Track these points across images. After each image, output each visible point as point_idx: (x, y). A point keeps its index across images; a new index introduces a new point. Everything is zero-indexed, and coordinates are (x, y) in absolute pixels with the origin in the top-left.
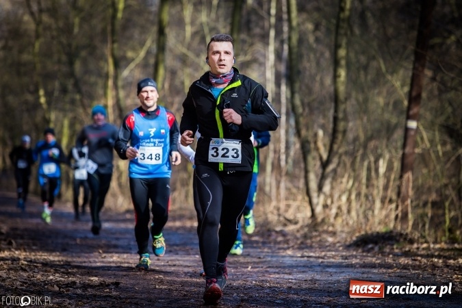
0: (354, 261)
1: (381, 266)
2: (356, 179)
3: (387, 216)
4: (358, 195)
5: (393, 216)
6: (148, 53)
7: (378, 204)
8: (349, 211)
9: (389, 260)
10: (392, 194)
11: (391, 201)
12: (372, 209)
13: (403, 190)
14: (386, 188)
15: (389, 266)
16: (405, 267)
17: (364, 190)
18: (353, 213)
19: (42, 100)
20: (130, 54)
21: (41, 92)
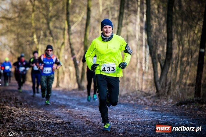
19: (36, 40)
20: (74, 19)
21: (35, 36)
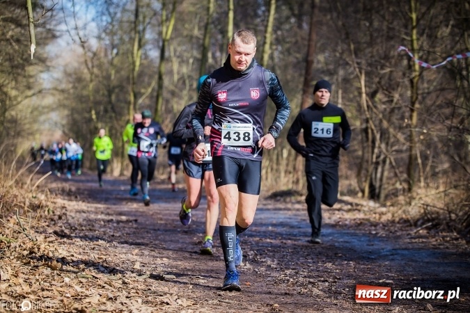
0: (270, 207)
1: (285, 209)
2: (271, 160)
3: (288, 181)
4: (272, 169)
5: (291, 181)
6: (153, 90)
7: (283, 174)
8: (267, 178)
9: (289, 206)
10: (290, 168)
11: (290, 173)
12: (279, 177)
13: (297, 166)
14: (287, 165)
15: (289, 210)
16: (298, 210)
17: (275, 166)
18: (269, 179)
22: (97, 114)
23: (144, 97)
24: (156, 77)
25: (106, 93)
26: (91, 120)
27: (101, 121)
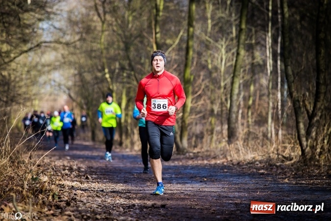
6: (181, 40)
19: (107, 76)
20: (169, 41)
21: (107, 71)
22: (112, 72)
23: (170, 49)
24: (185, 23)
25: (122, 45)
26: (103, 80)
27: (117, 82)
